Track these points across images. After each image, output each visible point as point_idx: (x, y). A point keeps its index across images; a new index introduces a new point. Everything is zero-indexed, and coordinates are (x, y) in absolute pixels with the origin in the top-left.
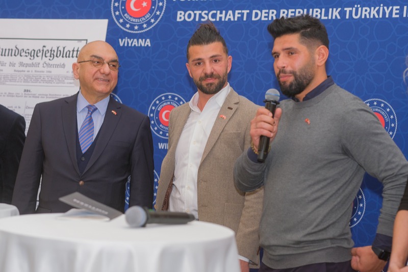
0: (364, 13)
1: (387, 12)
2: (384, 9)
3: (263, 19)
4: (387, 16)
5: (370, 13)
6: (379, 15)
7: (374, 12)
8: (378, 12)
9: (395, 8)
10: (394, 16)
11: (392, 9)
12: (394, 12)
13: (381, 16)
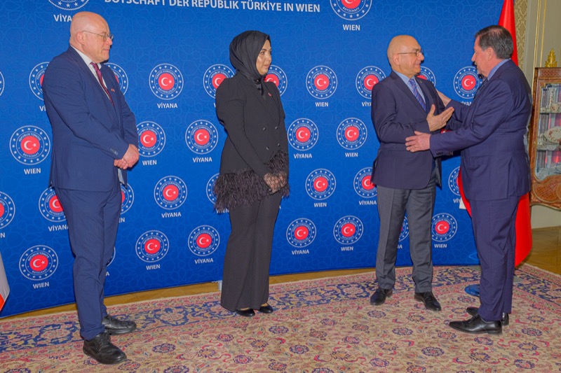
0: (256, 6)
1: (273, 7)
2: (270, 5)
3: (178, 5)
4: (273, 9)
5: (260, 6)
6: (267, 8)
7: (263, 6)
8: (266, 6)
9: (278, 4)
10: (278, 9)
11: (276, 5)
12: (278, 7)
13: (268, 9)
